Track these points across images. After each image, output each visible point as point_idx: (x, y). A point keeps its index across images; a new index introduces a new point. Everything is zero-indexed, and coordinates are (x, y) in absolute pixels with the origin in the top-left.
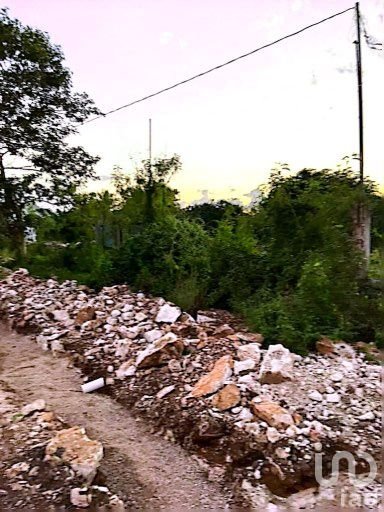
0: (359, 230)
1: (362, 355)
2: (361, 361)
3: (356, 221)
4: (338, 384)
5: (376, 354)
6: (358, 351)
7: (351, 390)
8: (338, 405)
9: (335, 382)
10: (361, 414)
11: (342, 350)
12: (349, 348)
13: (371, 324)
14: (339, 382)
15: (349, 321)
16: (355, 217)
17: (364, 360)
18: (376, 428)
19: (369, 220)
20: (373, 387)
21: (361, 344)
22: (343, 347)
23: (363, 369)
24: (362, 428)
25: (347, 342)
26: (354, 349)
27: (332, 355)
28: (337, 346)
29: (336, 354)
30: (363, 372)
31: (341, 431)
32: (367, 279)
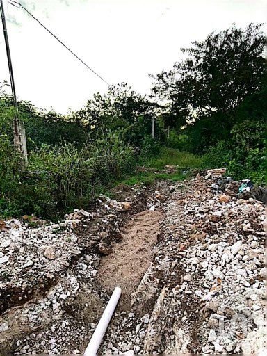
0: (17, 138)
1: (26, 224)
2: (25, 228)
3: (14, 132)
4: (7, 249)
5: (36, 222)
6: (24, 222)
7: (17, 250)
8: (8, 264)
9: (5, 248)
10: (24, 264)
11: (12, 224)
12: (17, 222)
13: (31, 202)
14: (8, 247)
15: (15, 202)
16: (14, 128)
17: (27, 227)
18: (35, 270)
19: (24, 131)
20: (31, 243)
21: (25, 217)
22: (13, 222)
23: (26, 234)
24: (25, 273)
25: (16, 218)
26: (21, 221)
27: (4, 229)
28: (9, 222)
29: (8, 228)
30: (27, 236)
31: (10, 280)
32: (27, 172)
